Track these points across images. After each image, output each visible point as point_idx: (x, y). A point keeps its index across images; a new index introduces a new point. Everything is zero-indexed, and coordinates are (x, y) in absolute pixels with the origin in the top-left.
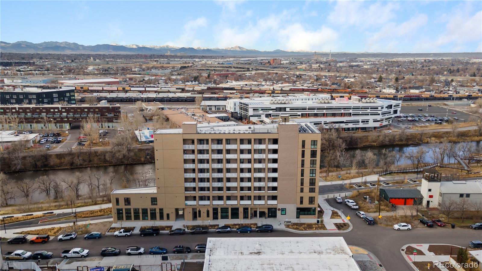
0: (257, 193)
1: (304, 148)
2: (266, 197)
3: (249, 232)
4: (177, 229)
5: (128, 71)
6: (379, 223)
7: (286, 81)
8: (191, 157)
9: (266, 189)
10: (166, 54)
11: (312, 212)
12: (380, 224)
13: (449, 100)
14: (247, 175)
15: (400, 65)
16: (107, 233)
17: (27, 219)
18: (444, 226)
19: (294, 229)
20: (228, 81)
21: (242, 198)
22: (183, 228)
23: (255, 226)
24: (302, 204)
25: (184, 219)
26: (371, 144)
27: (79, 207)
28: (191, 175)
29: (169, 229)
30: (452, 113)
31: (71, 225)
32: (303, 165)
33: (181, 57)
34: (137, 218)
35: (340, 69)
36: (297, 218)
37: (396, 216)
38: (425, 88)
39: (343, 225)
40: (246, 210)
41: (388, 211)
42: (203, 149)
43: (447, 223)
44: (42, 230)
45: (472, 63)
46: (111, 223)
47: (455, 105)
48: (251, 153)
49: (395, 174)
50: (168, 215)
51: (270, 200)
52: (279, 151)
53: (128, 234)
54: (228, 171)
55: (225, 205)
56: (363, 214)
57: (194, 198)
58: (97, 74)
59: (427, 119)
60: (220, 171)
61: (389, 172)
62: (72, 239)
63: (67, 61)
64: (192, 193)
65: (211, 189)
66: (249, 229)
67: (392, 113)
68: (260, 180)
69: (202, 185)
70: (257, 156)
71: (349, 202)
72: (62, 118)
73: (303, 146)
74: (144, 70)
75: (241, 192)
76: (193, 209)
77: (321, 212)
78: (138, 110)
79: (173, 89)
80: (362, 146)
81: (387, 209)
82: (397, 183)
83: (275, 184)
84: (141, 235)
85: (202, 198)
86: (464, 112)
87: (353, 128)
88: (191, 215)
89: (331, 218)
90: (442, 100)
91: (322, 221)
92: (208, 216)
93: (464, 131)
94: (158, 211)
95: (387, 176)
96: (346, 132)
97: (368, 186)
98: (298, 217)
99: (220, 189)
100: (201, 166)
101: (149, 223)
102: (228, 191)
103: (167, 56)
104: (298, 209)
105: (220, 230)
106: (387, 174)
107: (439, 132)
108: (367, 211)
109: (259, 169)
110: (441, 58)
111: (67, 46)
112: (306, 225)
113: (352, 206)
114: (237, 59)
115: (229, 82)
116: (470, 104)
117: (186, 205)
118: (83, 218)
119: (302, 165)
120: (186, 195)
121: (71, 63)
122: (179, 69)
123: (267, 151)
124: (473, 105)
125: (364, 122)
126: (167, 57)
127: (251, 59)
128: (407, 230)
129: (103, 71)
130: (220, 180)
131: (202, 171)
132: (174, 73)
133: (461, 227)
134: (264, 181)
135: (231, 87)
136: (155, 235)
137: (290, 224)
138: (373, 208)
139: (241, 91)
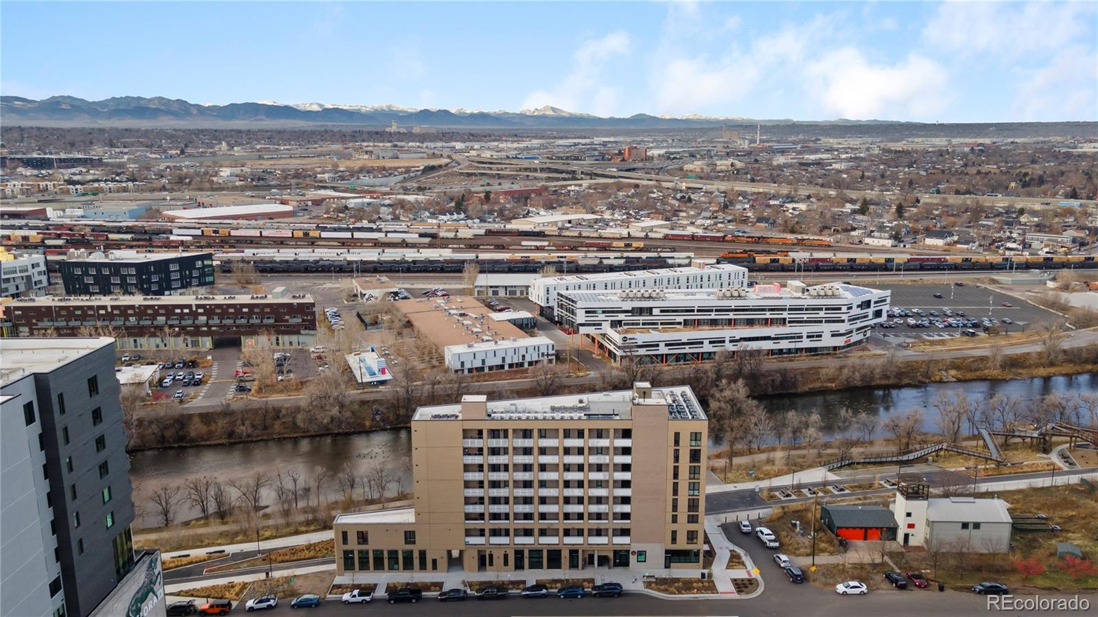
0: (594, 523)
1: (678, 445)
2: (610, 532)
3: (579, 597)
4: (453, 591)
5: (308, 179)
6: (811, 579)
7: (657, 209)
8: (477, 460)
9: (611, 516)
10: (388, 129)
11: (693, 557)
12: (814, 581)
13: (1002, 269)
14: (577, 492)
15: (915, 162)
16: (328, 596)
17: (182, 565)
18: (925, 587)
19: (659, 590)
20: (531, 209)
21: (567, 533)
22: (462, 587)
23: (591, 585)
24: (675, 543)
25: (463, 569)
26: (825, 385)
27: (267, 539)
28: (477, 492)
29: (438, 588)
30: (1004, 305)
31: (262, 579)
32: (676, 476)
33: (423, 138)
34: (379, 565)
35: (779, 172)
36: (666, 567)
37: (844, 565)
38: (959, 234)
39: (747, 583)
40: (574, 553)
41: (831, 553)
42: (498, 446)
43: (932, 581)
44: (213, 587)
45: (1079, 156)
46: (332, 574)
47: (1015, 283)
48: (583, 454)
49: (859, 466)
50: (434, 562)
51: (617, 535)
52: (633, 451)
53: (368, 598)
54: (543, 484)
55: (536, 543)
56: (784, 561)
57: (482, 533)
58: (243, 189)
59: (946, 323)
60: (527, 484)
61: (847, 462)
62: (270, 607)
63: (170, 152)
64: (478, 524)
65: (511, 516)
66: (581, 592)
67: (871, 317)
68: (599, 500)
69: (495, 509)
70: (594, 459)
71: (763, 533)
72: (197, 327)
73: (677, 442)
74: (342, 178)
75: (565, 521)
76: (479, 551)
77: (710, 555)
78: (345, 294)
79: (412, 237)
80: (807, 389)
81: (831, 549)
82: (860, 487)
83: (626, 508)
84: (389, 600)
85: (495, 533)
86: (1030, 302)
87: (790, 349)
88: (476, 562)
89: (727, 568)
90: (987, 269)
91: (710, 575)
92: (506, 563)
93: (1017, 355)
94: (416, 555)
95: (842, 471)
96: (776, 356)
97: (805, 495)
98: (668, 566)
99: (528, 516)
100: (495, 476)
101: (401, 577)
102: (542, 519)
103: (390, 133)
104: (667, 552)
105: (528, 593)
106: (844, 466)
107: (965, 359)
108: (794, 552)
109: (597, 481)
110: (1010, 140)
111: (162, 108)
112: (681, 584)
113: (768, 542)
114: (548, 141)
115: (532, 212)
116: (1046, 280)
117: (467, 544)
118: (279, 562)
119: (674, 474)
120: (467, 527)
121: (179, 156)
122: (419, 173)
123: (611, 451)
124: (1051, 284)
125: (813, 336)
126: (389, 137)
127: (580, 141)
128: (860, 594)
129: (252, 180)
130: (527, 501)
131: (495, 484)
132: (408, 185)
133: (956, 589)
134: (607, 503)
135: (537, 229)
136: (414, 601)
137: (653, 580)
138: (806, 547)
139: (559, 241)
